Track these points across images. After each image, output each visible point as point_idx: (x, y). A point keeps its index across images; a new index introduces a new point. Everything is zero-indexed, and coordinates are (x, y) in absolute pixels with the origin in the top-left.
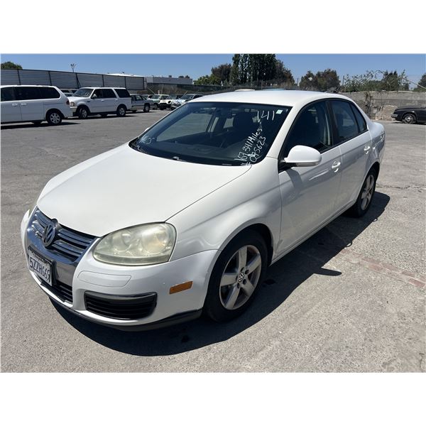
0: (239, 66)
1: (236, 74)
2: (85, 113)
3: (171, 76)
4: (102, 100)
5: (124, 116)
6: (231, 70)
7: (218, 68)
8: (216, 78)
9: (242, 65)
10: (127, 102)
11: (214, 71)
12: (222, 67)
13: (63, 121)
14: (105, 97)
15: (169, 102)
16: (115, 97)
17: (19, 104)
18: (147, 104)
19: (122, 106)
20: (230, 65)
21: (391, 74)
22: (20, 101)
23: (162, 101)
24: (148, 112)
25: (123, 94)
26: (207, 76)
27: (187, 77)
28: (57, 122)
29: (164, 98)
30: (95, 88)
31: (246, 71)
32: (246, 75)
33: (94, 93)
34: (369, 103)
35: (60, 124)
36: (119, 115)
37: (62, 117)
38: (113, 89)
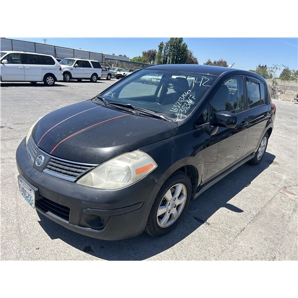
0: (163, 52)
1: (160, 57)
2: (68, 77)
3: (114, 54)
4: (82, 68)
5: (96, 82)
6: (157, 54)
7: (147, 52)
8: (146, 59)
9: (165, 51)
10: (99, 71)
11: (144, 54)
12: (150, 51)
13: (56, 83)
14: (83, 67)
15: (124, 74)
16: (91, 67)
17: (24, 67)
18: (110, 74)
19: (95, 74)
20: (155, 51)
21: (263, 67)
22: (24, 65)
23: (118, 73)
24: (110, 80)
25: (96, 65)
26: (140, 57)
27: (125, 56)
28: (51, 84)
29: (119, 70)
30: (77, 59)
31: (167, 56)
32: (167, 59)
33: (76, 63)
34: (275, 87)
35: (54, 85)
36: (92, 81)
37: (55, 80)
38: (89, 61)
